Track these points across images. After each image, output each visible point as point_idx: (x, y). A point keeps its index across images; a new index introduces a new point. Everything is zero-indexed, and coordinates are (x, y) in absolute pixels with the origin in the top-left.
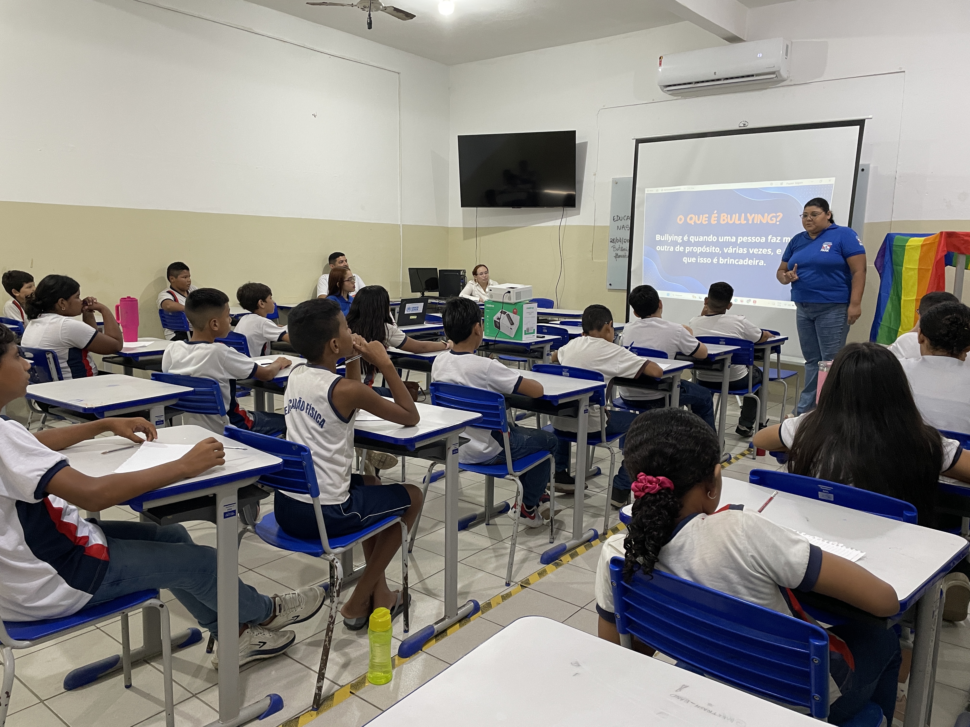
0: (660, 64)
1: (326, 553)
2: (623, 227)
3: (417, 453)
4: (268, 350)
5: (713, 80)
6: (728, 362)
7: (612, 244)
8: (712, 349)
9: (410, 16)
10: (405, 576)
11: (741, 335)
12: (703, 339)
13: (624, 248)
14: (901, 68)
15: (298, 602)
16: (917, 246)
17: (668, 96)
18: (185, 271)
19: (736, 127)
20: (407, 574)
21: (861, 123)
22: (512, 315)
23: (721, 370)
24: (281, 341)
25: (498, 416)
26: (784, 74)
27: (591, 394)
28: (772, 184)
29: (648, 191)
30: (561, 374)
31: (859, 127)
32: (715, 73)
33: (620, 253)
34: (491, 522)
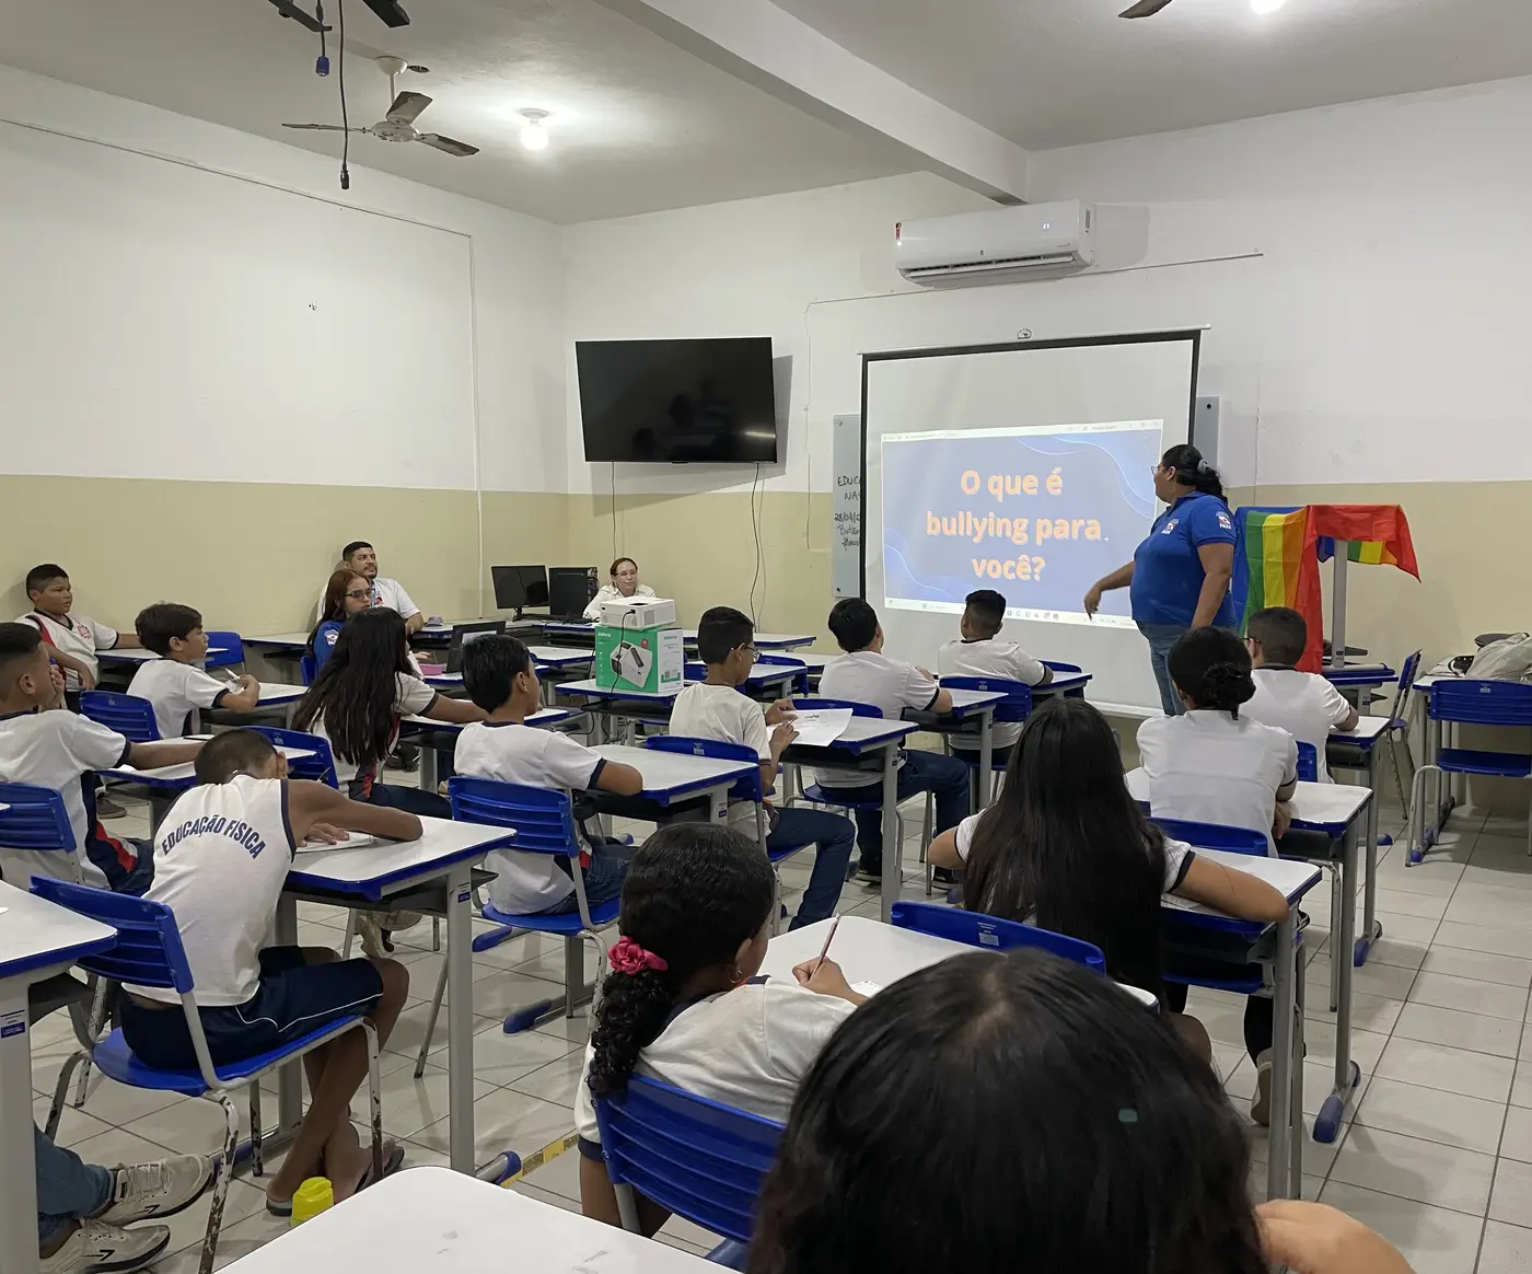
0: (898, 235)
1: (210, 1089)
2: (855, 495)
3: (389, 904)
4: (196, 724)
5: (980, 263)
6: (988, 720)
7: (837, 523)
8: (960, 699)
9: (469, 150)
10: (375, 1118)
11: (1013, 672)
12: (946, 683)
13: (856, 530)
14: (1256, 250)
15: (159, 1181)
16: (1278, 528)
17: (913, 286)
18: (60, 579)
19: (1013, 339)
20: (378, 1117)
21: (1194, 335)
22: (639, 650)
23: (979, 731)
24: (220, 707)
25: (560, 830)
26: (1086, 257)
27: (732, 784)
28: (1070, 429)
29: (887, 438)
30: (690, 752)
31: (1192, 341)
32: (982, 252)
33: (849, 537)
34: (575, 1013)
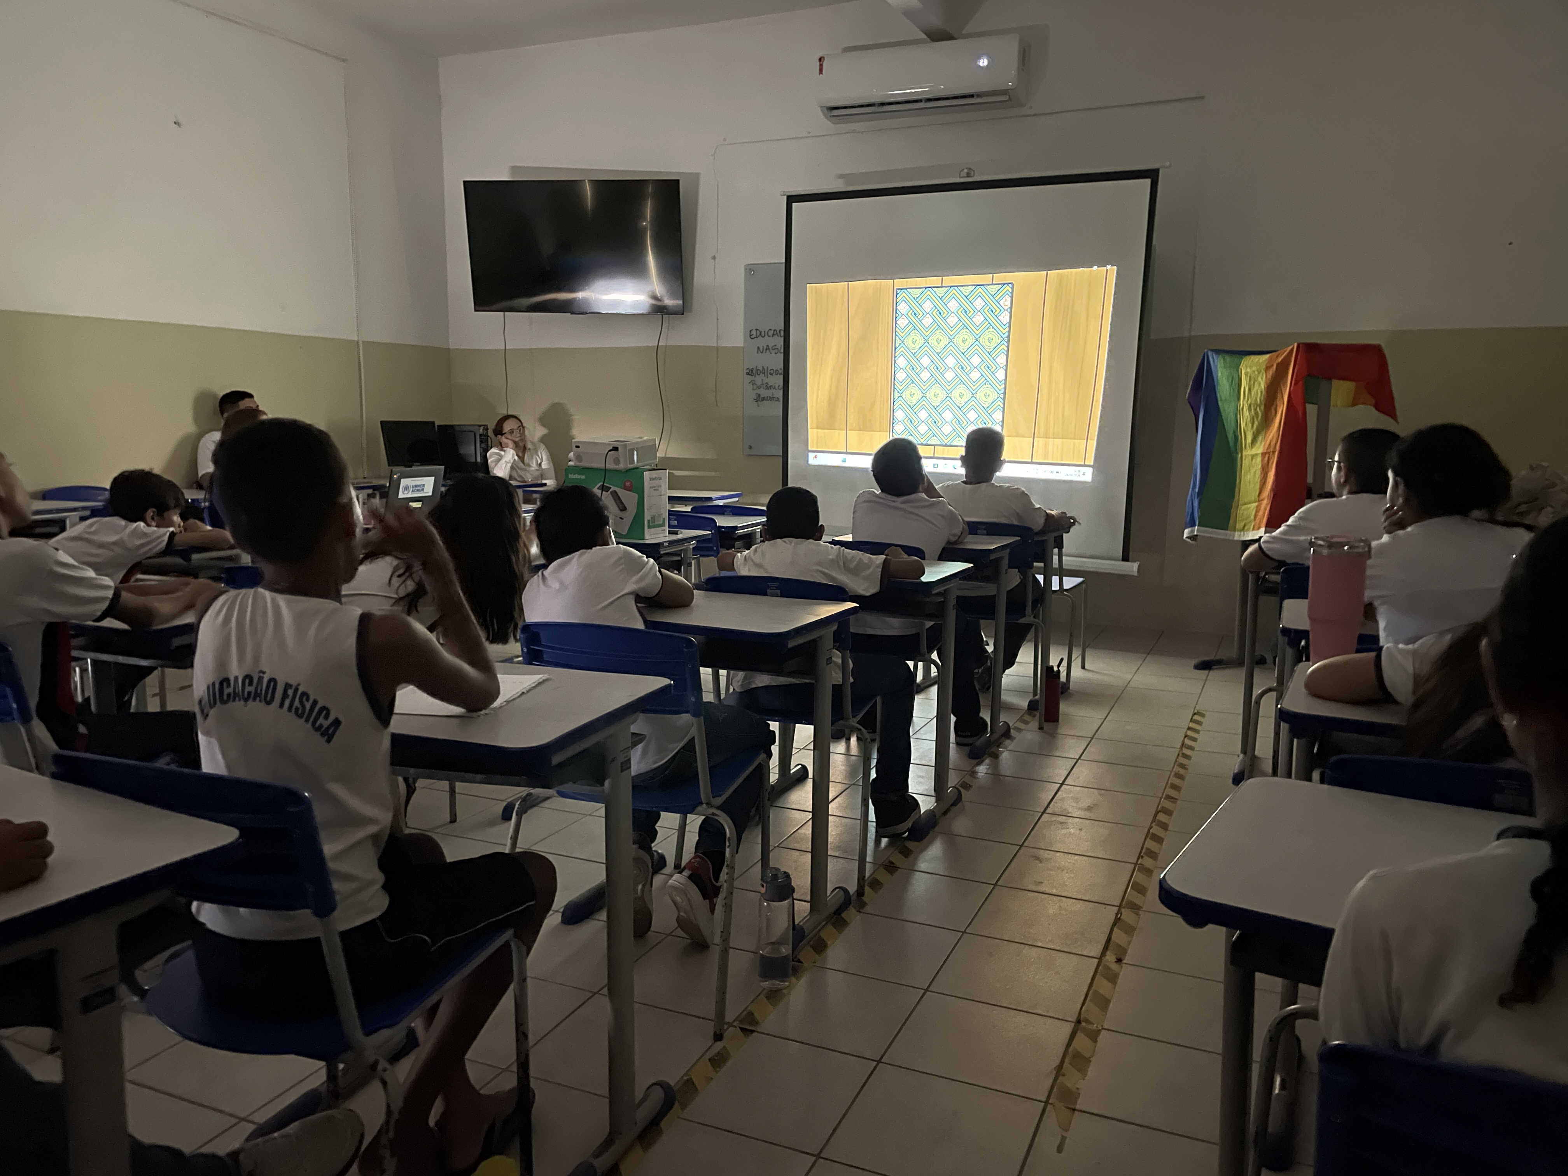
0: (821, 70)
2: (768, 348)
5: (908, 103)
7: (750, 378)
10: (522, 1058)
13: (770, 385)
14: (1196, 92)
16: (1260, 368)
17: (831, 127)
19: (955, 178)
21: (1152, 175)
22: (621, 493)
26: (1022, 97)
27: (835, 627)
30: (764, 593)
33: (764, 393)
